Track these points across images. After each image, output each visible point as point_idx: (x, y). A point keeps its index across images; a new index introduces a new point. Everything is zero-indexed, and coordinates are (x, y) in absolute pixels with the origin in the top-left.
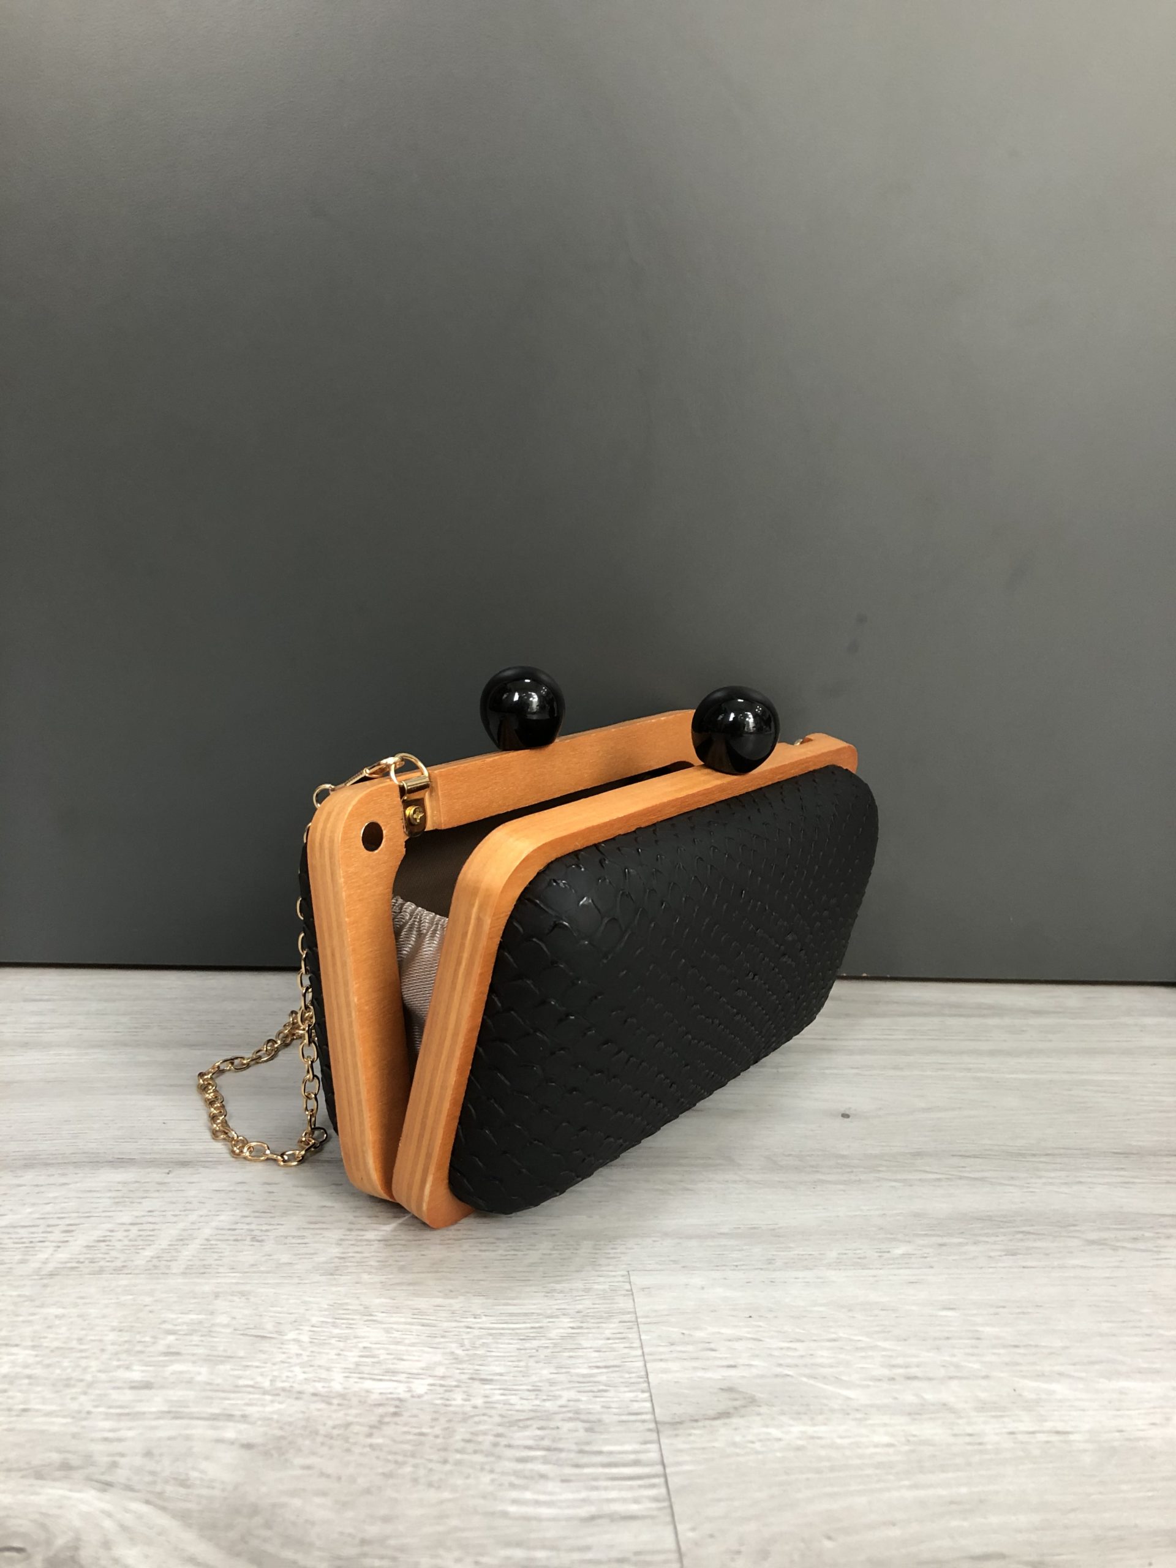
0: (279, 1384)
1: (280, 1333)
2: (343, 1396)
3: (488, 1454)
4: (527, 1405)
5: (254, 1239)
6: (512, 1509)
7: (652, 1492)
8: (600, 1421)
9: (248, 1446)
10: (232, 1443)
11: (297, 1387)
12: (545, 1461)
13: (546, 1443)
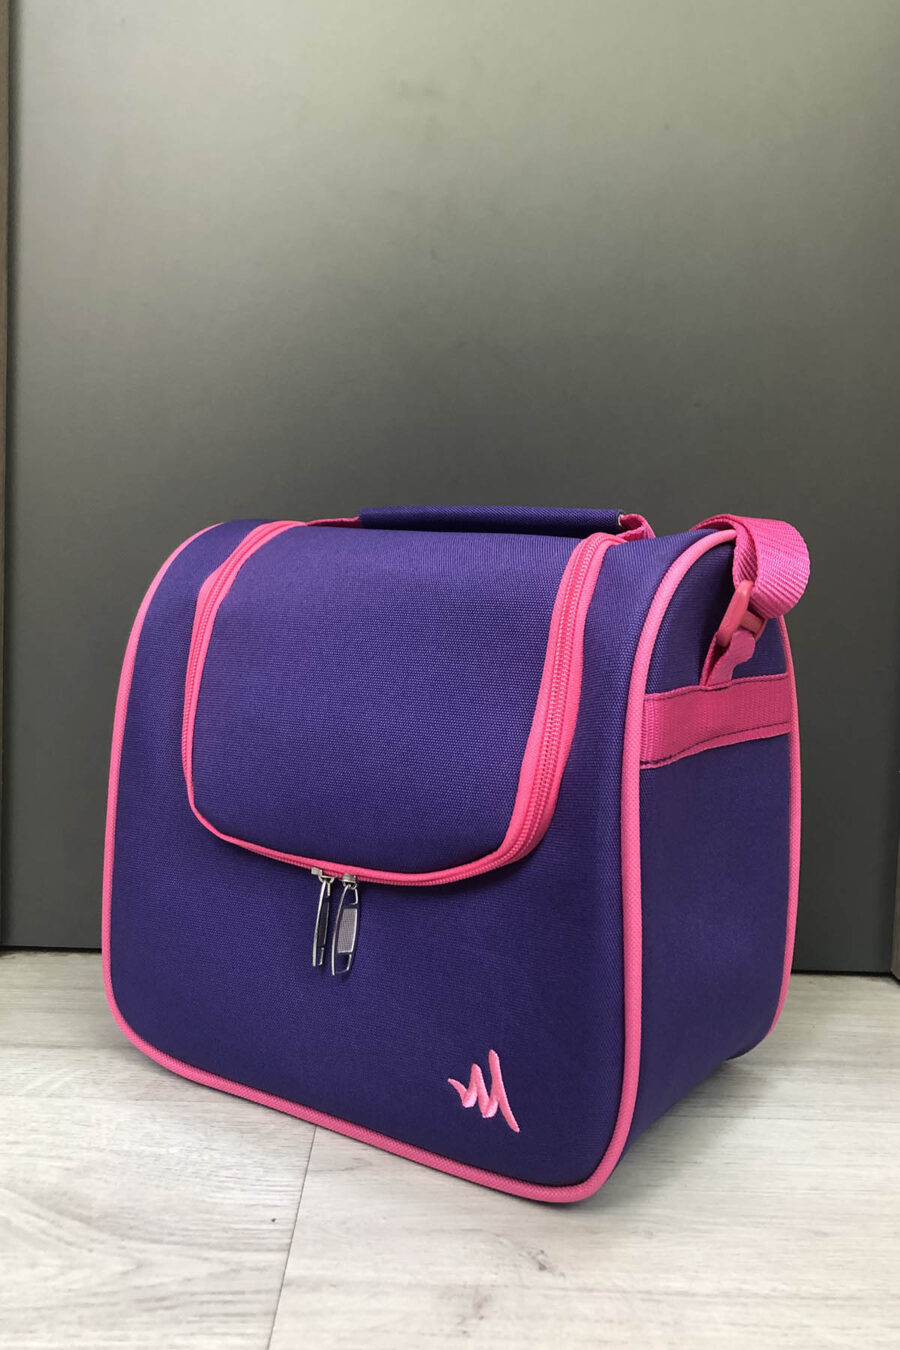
0: (93, 1145)
1: (99, 1124)
2: (128, 1152)
3: (203, 1178)
4: (234, 1160)
5: (95, 1083)
6: (208, 1200)
7: (291, 1197)
8: (273, 1169)
9: (68, 1169)
10: (59, 1168)
11: (102, 1147)
12: (235, 1183)
13: (239, 1176)
